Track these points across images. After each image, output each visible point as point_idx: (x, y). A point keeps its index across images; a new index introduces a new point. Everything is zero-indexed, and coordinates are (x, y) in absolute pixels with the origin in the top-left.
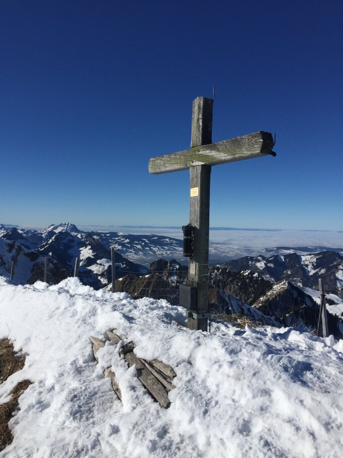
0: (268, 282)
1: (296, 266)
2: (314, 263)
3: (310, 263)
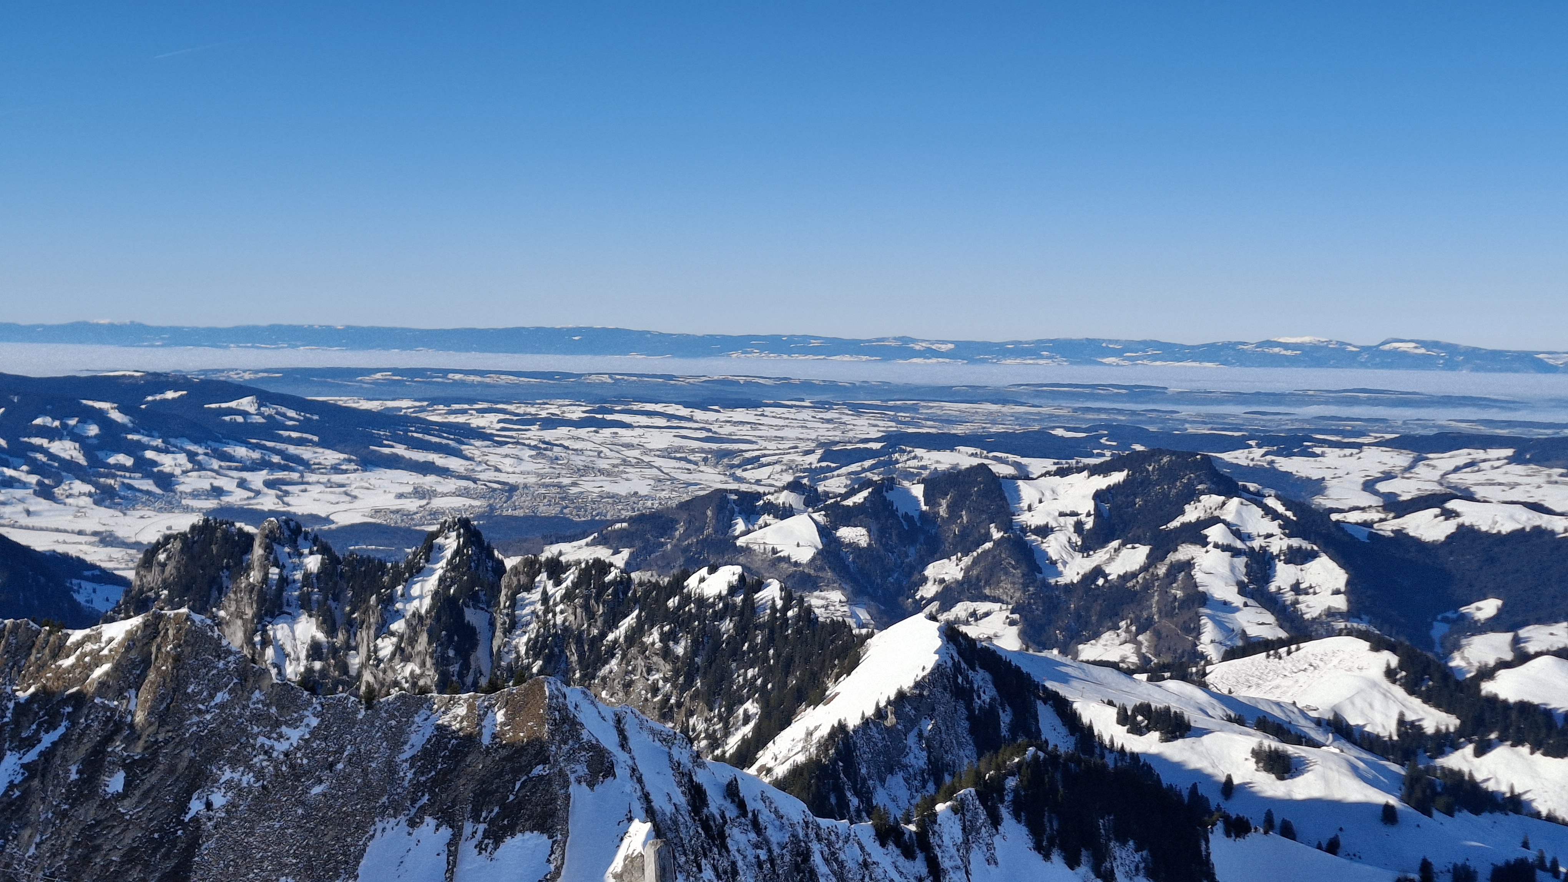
0: (838, 627)
1: (988, 537)
2: (1083, 518)
3: (1062, 514)
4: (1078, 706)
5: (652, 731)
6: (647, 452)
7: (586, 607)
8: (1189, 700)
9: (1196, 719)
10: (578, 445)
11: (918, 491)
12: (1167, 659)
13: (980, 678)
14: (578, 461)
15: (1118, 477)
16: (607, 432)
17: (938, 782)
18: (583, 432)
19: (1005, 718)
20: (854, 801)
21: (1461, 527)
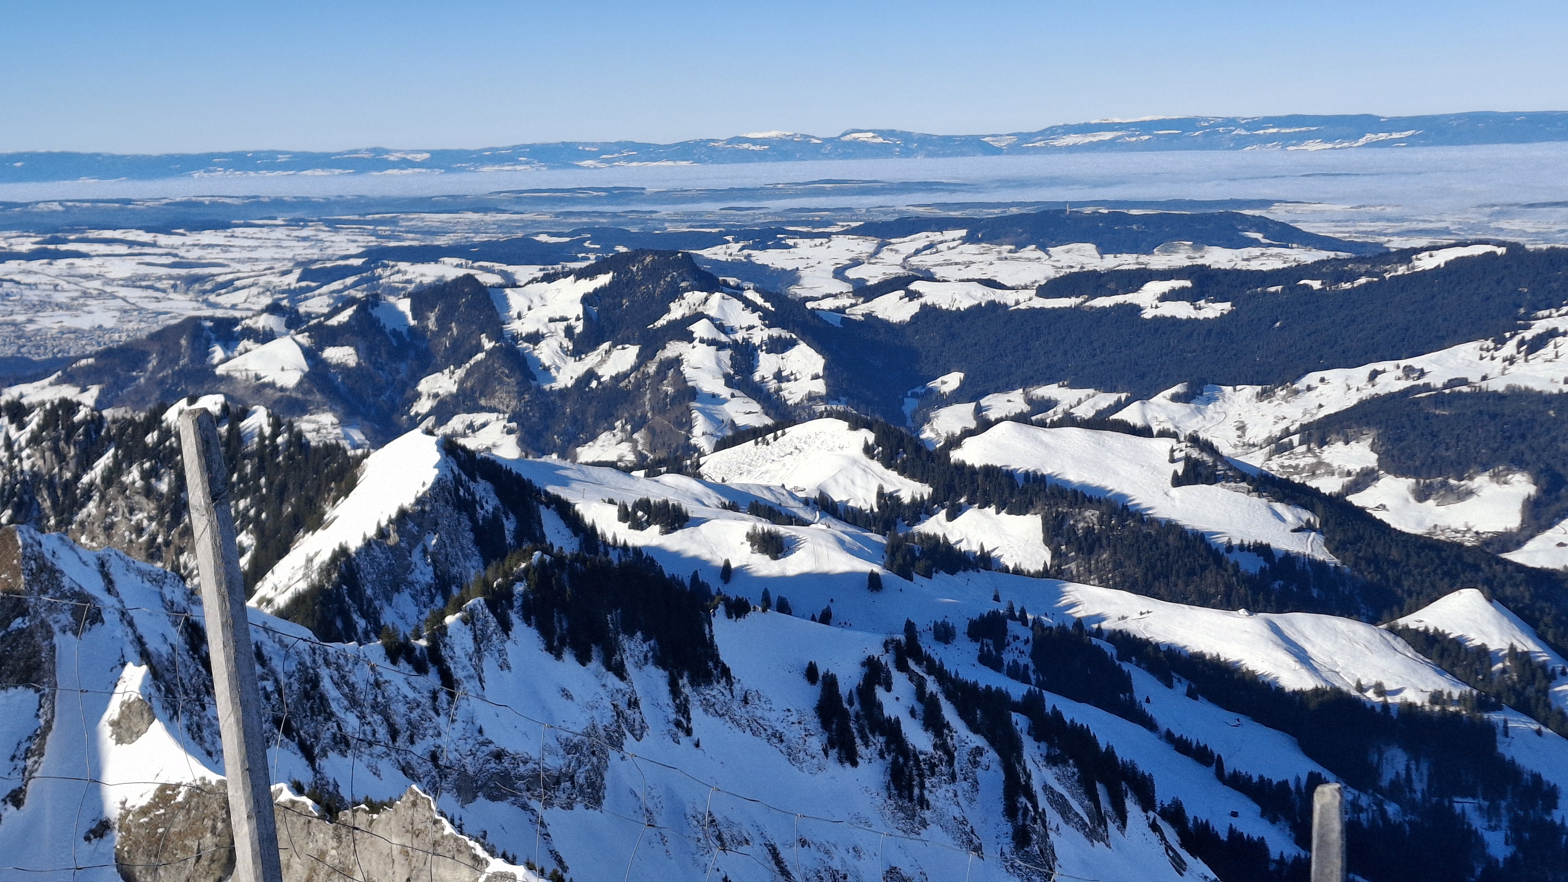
0: (332, 451)
1: (479, 348)
2: (573, 322)
3: (551, 320)
4: (581, 507)
5: (140, 572)
6: (109, 282)
7: (56, 450)
8: (686, 492)
9: (692, 509)
10: (31, 279)
11: (404, 305)
12: (662, 454)
13: (482, 489)
14: (32, 296)
15: (604, 279)
16: (61, 264)
17: (446, 596)
18: (35, 265)
19: (509, 525)
20: (361, 623)
21: (924, 307)
